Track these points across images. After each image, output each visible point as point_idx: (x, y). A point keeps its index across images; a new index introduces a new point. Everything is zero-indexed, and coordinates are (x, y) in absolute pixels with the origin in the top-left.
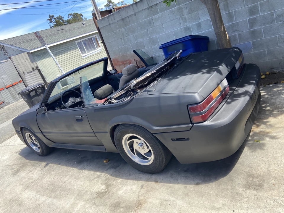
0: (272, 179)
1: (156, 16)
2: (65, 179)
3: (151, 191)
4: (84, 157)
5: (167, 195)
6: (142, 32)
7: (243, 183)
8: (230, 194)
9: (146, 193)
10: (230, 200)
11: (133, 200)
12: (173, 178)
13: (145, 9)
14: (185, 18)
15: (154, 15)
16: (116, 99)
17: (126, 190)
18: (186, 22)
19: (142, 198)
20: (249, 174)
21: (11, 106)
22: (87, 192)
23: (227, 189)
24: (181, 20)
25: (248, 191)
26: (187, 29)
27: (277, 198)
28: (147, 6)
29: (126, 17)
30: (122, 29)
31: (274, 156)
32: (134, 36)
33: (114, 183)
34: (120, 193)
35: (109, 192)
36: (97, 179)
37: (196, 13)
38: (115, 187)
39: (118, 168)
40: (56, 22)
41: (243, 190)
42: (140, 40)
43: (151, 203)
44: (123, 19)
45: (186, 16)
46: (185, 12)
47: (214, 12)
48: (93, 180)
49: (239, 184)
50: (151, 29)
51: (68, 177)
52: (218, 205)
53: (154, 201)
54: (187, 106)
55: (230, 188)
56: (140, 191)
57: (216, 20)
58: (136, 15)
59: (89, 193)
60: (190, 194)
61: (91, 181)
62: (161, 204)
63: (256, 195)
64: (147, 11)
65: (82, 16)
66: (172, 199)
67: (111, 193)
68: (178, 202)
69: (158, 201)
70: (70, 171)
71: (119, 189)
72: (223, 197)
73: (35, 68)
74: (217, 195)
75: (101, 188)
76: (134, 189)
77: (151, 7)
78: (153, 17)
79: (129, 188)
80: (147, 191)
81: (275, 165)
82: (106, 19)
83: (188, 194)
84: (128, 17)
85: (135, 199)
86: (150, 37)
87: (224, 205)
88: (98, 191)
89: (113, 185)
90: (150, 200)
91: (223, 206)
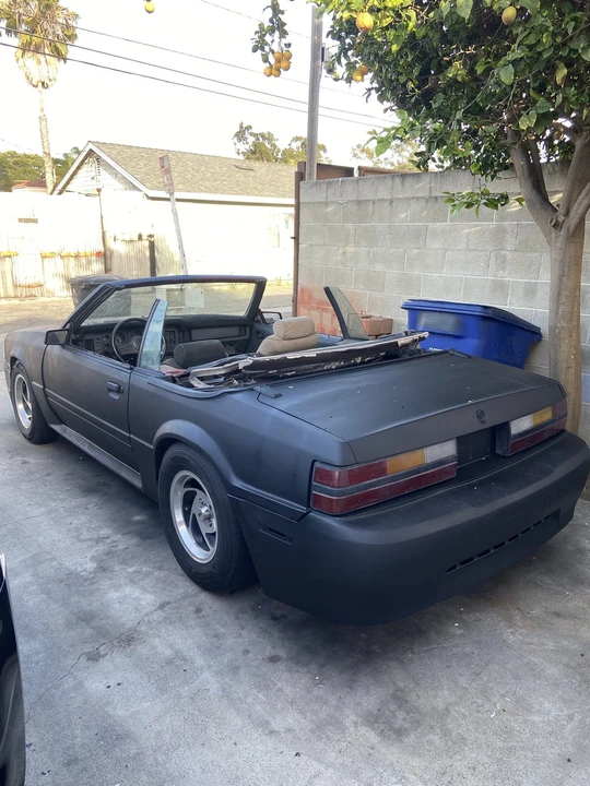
0: (438, 731)
1: (439, 225)
2: (36, 511)
3: (172, 623)
4: (104, 484)
5: (196, 650)
6: (392, 250)
7: (370, 707)
8: (322, 715)
9: (159, 623)
10: (309, 727)
11: (123, 625)
12: (237, 618)
13: (418, 198)
14: (505, 257)
15: (434, 221)
16: (202, 379)
17: (126, 596)
18: (503, 269)
19: (143, 628)
20: (399, 694)
21: (52, 302)
22: (53, 559)
23: (326, 702)
24: (493, 259)
25: (363, 730)
26: (500, 287)
27: (412, 777)
28: (425, 194)
29: (366, 201)
30: (350, 226)
31: (491, 685)
32: (369, 252)
33: (117, 568)
34: (114, 595)
35: (92, 583)
36: (90, 543)
37: (535, 255)
38: (111, 579)
39: (148, 541)
40: (255, 145)
41: (356, 723)
42: (379, 267)
43: (153, 647)
44: (359, 202)
45: (509, 256)
46: (510, 242)
47: (563, 272)
48: (83, 541)
49: (359, 704)
50: (415, 251)
51: (43, 509)
52: (277, 724)
53: (160, 649)
54: (314, 461)
55: (334, 702)
56: (151, 613)
57: (559, 294)
58: (394, 204)
59: (54, 563)
60: (242, 671)
61: (80, 541)
62: (170, 662)
63: (373, 748)
64: (422, 204)
65: (325, 151)
66: (200, 662)
67: (94, 586)
68: (206, 675)
69: (168, 653)
70: (55, 500)
71: (117, 587)
72: (302, 713)
73: (144, 237)
74: (292, 703)
75: (84, 567)
76: (144, 603)
77: (436, 198)
78: (430, 224)
79: (137, 593)
80: (165, 619)
81: (474, 705)
82: (324, 187)
83: (238, 668)
84: (374, 202)
85: (129, 624)
86: (405, 271)
87: (289, 730)
88: (76, 569)
89: (112, 571)
90: (157, 641)
91: (285, 732)
